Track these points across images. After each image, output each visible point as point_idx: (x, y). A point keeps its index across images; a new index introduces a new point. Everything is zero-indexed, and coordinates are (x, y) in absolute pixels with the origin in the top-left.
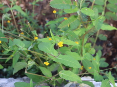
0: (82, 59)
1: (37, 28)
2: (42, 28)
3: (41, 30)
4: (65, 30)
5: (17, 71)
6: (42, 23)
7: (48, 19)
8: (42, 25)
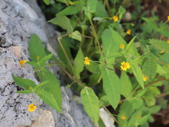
0: (129, 98)
1: (134, 4)
2: (139, 11)
3: (137, 10)
4: (153, 51)
5: (56, 24)
6: (146, 5)
7: (158, 9)
8: (143, 8)
